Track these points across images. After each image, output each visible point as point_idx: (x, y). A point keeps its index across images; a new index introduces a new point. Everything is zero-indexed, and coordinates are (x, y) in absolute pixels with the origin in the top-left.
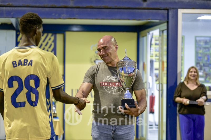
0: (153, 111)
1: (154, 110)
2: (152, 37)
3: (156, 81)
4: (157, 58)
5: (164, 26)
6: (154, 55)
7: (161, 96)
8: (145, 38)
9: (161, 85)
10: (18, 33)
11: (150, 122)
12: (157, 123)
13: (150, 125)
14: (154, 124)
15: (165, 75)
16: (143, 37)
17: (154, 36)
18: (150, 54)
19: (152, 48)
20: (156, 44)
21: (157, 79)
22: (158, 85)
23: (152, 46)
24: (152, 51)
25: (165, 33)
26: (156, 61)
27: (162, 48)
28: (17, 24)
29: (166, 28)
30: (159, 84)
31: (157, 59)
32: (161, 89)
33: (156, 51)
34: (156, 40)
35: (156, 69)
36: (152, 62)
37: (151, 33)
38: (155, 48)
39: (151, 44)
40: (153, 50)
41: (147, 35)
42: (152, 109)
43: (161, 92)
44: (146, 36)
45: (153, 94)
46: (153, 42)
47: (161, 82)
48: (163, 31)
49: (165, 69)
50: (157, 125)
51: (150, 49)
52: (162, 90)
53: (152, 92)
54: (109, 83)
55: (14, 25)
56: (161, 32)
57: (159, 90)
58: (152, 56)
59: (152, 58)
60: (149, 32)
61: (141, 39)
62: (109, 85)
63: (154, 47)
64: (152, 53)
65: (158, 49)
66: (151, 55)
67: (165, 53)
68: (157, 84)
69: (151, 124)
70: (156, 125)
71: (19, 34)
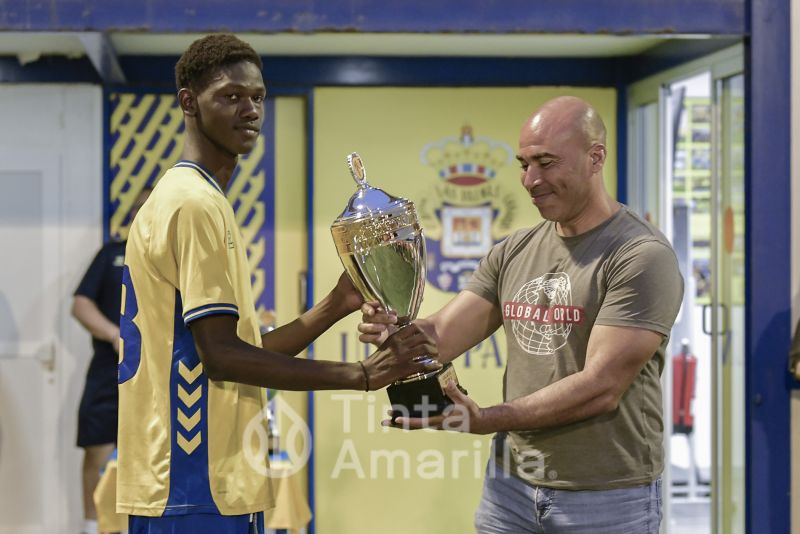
0: (686, 423)
1: (691, 418)
2: (681, 108)
3: (699, 293)
4: (706, 194)
5: (732, 59)
6: (689, 185)
7: (721, 356)
8: (650, 111)
9: (720, 311)
10: (113, 97)
11: (676, 469)
12: (706, 475)
13: (676, 484)
14: (692, 480)
15: (741, 270)
16: (644, 105)
17: (688, 103)
18: (674, 178)
19: (680, 154)
20: (697, 137)
21: (702, 284)
22: (708, 311)
23: (680, 145)
24: (679, 165)
25: (737, 90)
26: (696, 211)
27: (724, 152)
28: (105, 59)
29: (738, 65)
30: (713, 305)
31: (704, 200)
32: (720, 328)
33: (697, 164)
34: (697, 120)
35: (699, 244)
36: (681, 213)
37: (676, 87)
38: (694, 152)
39: (676, 138)
40: (683, 160)
41: (661, 98)
42: (682, 413)
43: (720, 339)
44: (655, 100)
45: (685, 349)
46: (686, 127)
47: (720, 300)
48: (726, 80)
49: (739, 242)
50: (706, 484)
51: (674, 159)
52: (727, 333)
53: (685, 341)
54: (532, 306)
55: (96, 60)
56: (719, 84)
57: (713, 334)
58: (682, 189)
59: (679, 195)
60: (666, 86)
61: (634, 116)
62: (531, 318)
63: (687, 147)
64: (678, 174)
65: (706, 158)
66: (678, 184)
67: (738, 173)
68: (705, 307)
69: (680, 478)
70: (700, 482)
71: (117, 101)
